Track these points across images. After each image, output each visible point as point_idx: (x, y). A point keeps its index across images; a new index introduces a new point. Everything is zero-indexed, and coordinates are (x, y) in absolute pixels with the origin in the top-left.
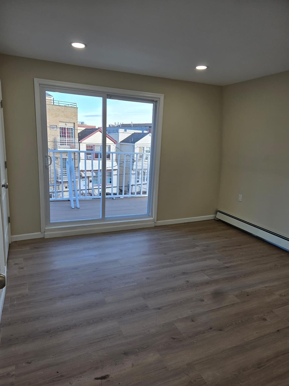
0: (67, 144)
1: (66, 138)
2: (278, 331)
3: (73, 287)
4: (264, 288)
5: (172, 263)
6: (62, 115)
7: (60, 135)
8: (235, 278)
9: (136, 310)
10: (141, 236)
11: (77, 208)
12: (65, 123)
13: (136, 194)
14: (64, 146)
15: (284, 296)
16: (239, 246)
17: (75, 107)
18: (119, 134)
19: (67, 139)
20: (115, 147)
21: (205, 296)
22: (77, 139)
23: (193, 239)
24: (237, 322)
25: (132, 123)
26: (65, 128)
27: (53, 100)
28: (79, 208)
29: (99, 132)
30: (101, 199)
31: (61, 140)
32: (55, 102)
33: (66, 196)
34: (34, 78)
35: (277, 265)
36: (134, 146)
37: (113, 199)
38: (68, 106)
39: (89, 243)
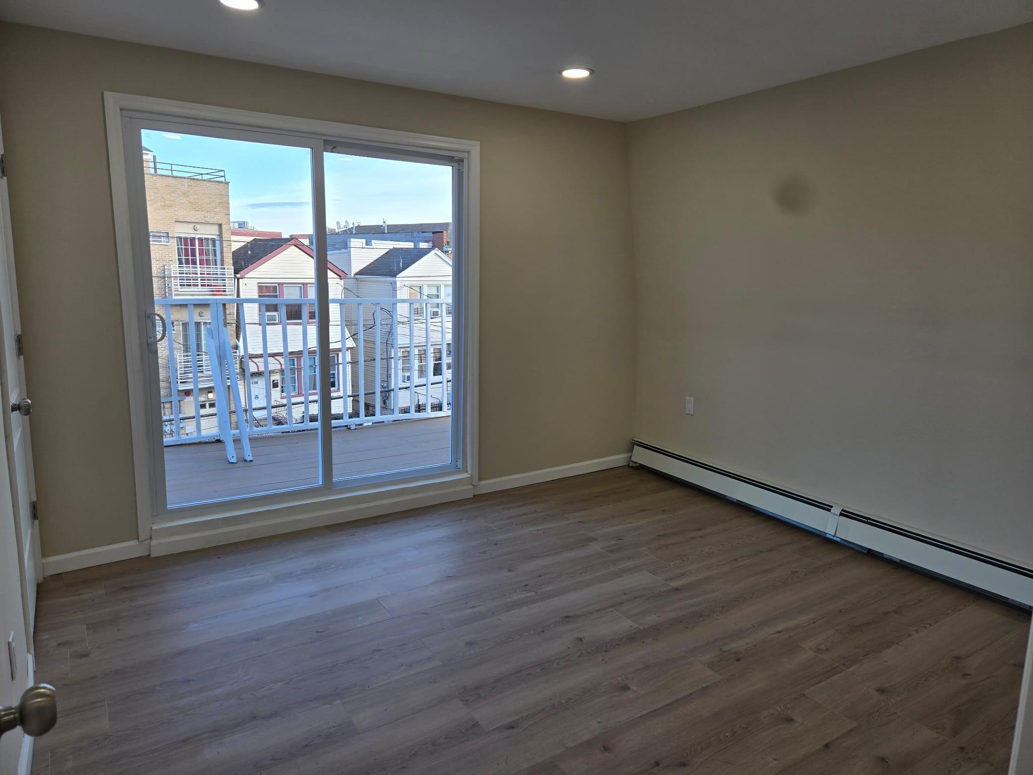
0: (199, 284)
1: (198, 265)
2: (827, 746)
3: (251, 694)
4: (773, 636)
5: (533, 594)
6: (181, 202)
7: (179, 259)
8: (701, 617)
9: (446, 738)
10: (438, 526)
11: (246, 461)
12: (192, 226)
13: (413, 410)
14: (193, 289)
15: (826, 649)
16: (699, 530)
17: (222, 179)
18: (350, 252)
19: (199, 269)
20: (340, 289)
21: (630, 676)
22: (230, 269)
23: (581, 522)
24: (721, 737)
25: (384, 222)
26: (193, 240)
27: (155, 162)
28: (251, 461)
29: (293, 247)
30: (319, 431)
31: (183, 273)
32: (158, 166)
33: (209, 428)
34: (106, 93)
35: (797, 572)
36: (393, 284)
37: (350, 429)
38: (200, 177)
39: (290, 559)
